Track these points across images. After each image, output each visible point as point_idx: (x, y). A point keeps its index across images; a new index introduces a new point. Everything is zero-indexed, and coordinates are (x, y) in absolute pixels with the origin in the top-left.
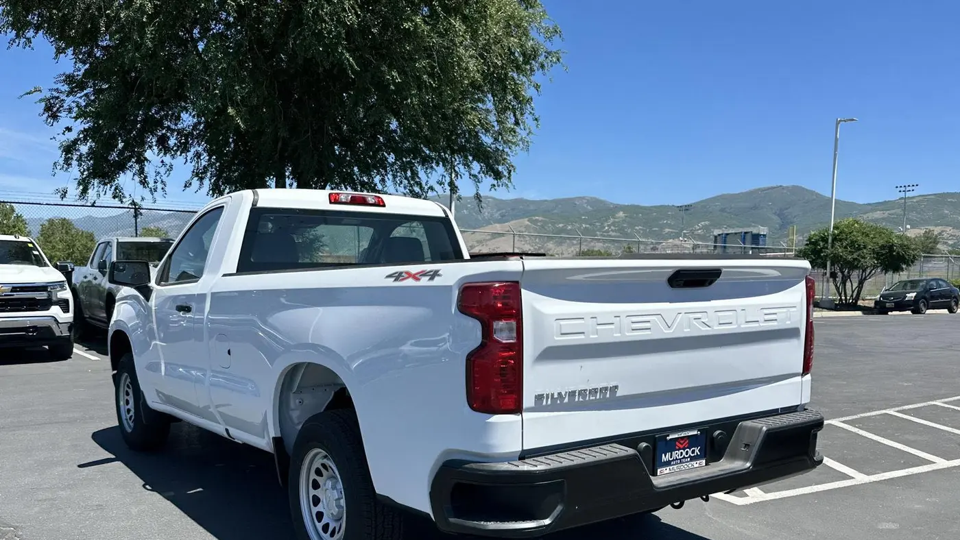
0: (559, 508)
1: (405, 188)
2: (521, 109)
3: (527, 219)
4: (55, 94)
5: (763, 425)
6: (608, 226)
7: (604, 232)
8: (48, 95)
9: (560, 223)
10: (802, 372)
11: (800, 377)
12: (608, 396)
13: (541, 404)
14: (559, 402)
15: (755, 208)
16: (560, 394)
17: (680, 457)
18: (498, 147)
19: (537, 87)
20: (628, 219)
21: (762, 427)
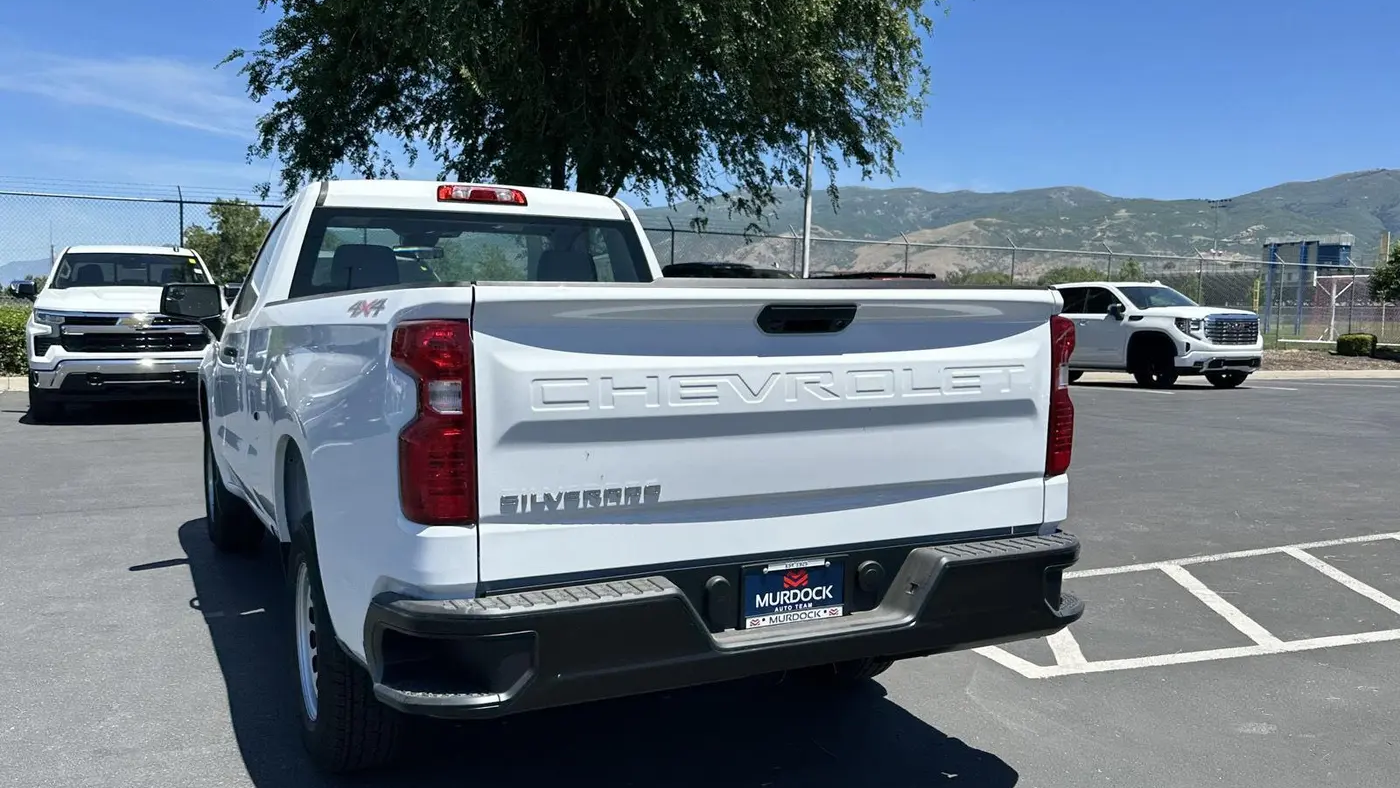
0: (527, 675)
1: (739, 178)
2: (902, 56)
3: (973, 222)
4: (262, 58)
5: (945, 556)
6: (1101, 230)
7: (1095, 240)
8: (253, 61)
9: (1025, 227)
10: (1043, 470)
11: (1041, 479)
12: (642, 500)
13: (510, 510)
14: (546, 508)
15: (1342, 203)
16: (548, 497)
17: (792, 601)
18: (874, 114)
19: (927, 24)
20: (1134, 221)
21: (941, 558)
